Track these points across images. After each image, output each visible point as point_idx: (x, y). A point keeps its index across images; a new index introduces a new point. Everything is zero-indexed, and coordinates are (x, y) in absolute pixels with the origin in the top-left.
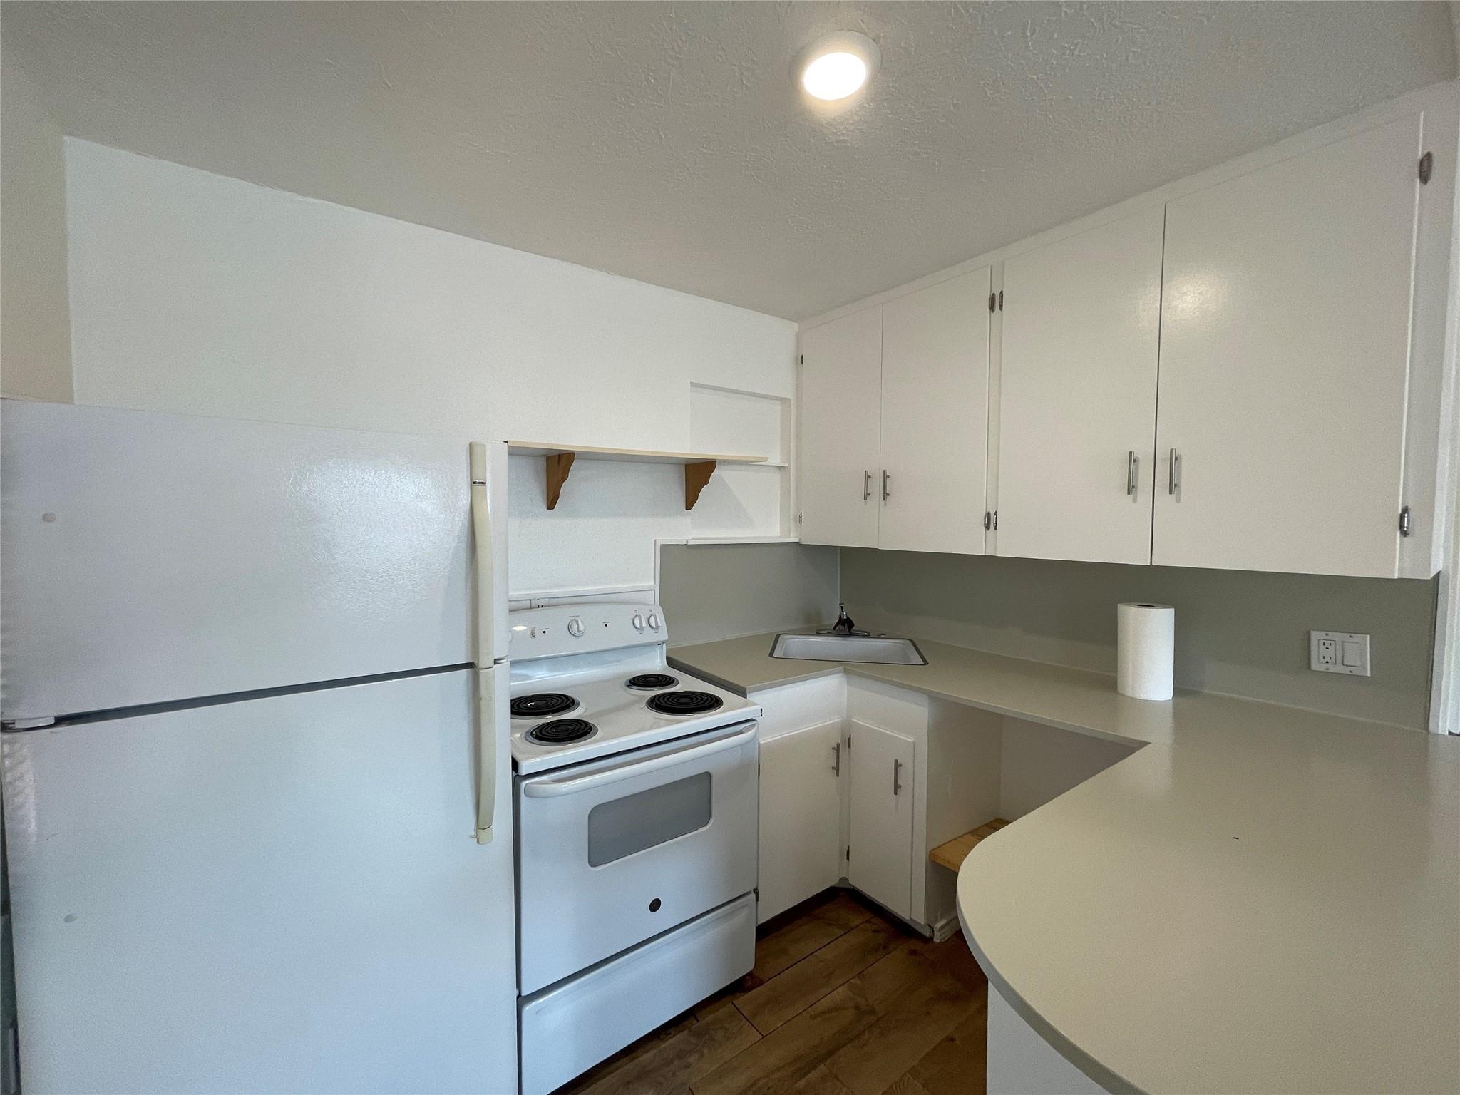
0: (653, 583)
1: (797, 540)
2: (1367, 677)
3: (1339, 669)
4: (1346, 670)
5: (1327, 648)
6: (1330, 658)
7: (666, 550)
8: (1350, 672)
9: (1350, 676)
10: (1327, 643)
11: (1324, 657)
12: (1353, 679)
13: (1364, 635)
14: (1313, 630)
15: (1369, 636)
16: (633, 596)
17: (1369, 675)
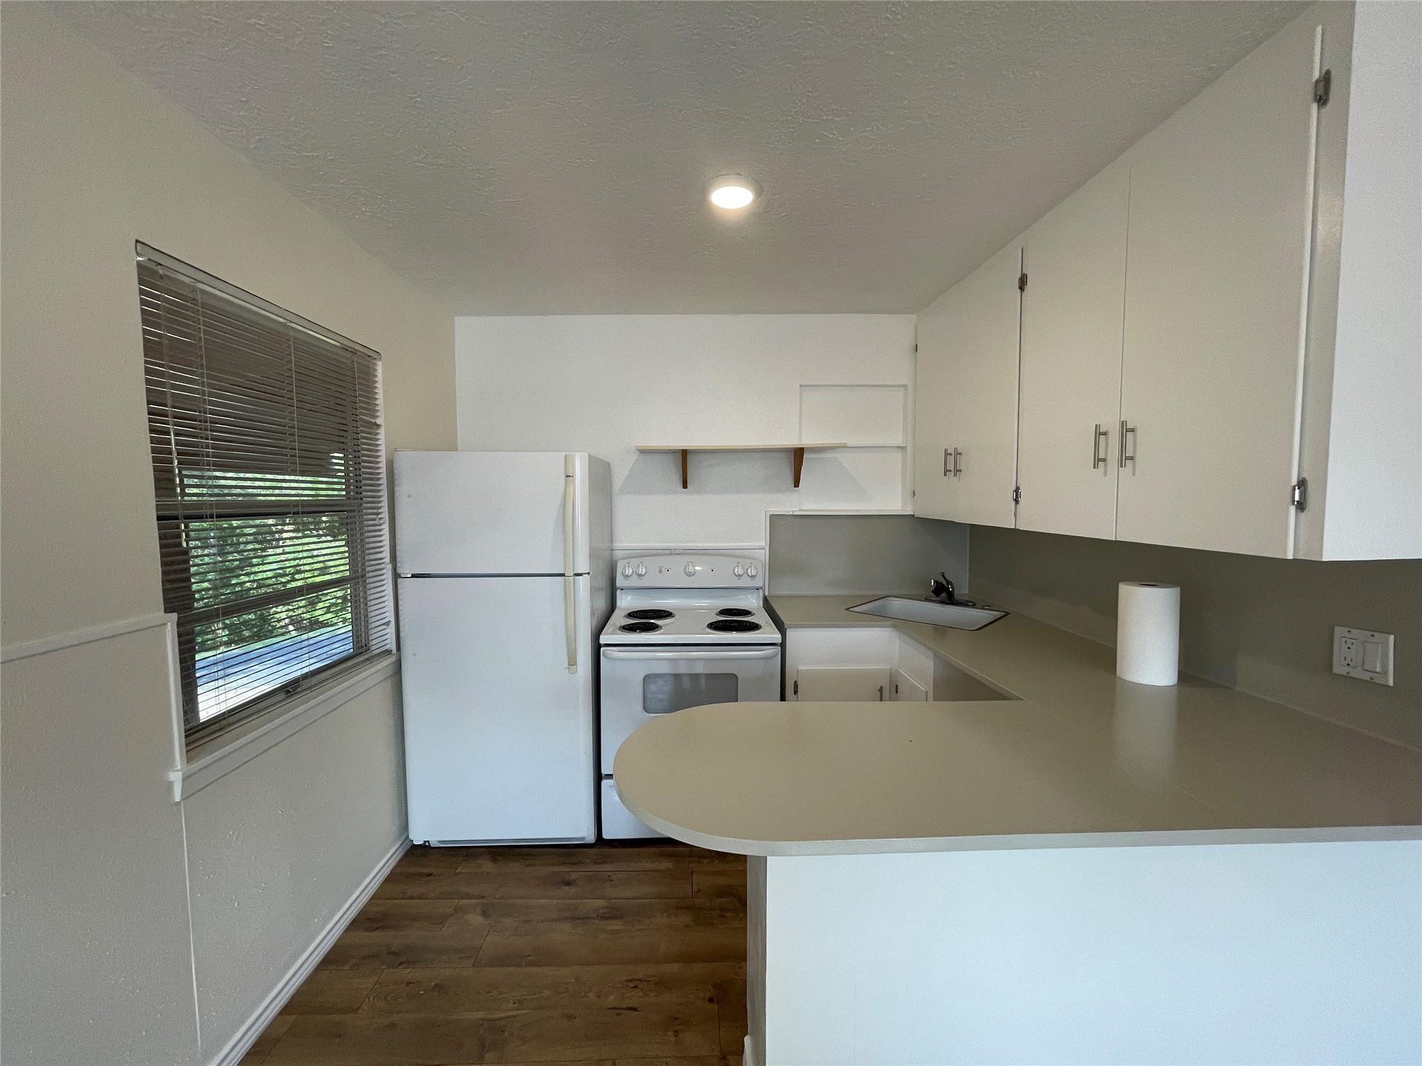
0: (764, 544)
1: (911, 513)
2: (1389, 687)
3: (1357, 673)
4: (1366, 677)
5: (1349, 648)
6: (1352, 661)
7: (774, 519)
8: (1371, 679)
9: (1371, 682)
10: (1350, 641)
11: (1345, 658)
12: (1372, 686)
13: (1387, 635)
14: (1337, 625)
15: (1392, 637)
16: (746, 552)
17: (1391, 683)
